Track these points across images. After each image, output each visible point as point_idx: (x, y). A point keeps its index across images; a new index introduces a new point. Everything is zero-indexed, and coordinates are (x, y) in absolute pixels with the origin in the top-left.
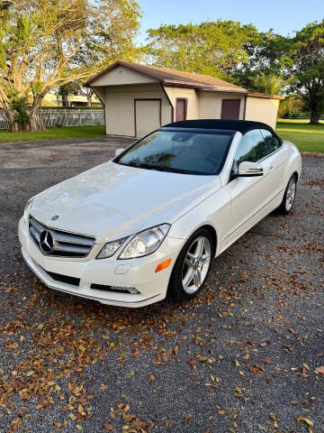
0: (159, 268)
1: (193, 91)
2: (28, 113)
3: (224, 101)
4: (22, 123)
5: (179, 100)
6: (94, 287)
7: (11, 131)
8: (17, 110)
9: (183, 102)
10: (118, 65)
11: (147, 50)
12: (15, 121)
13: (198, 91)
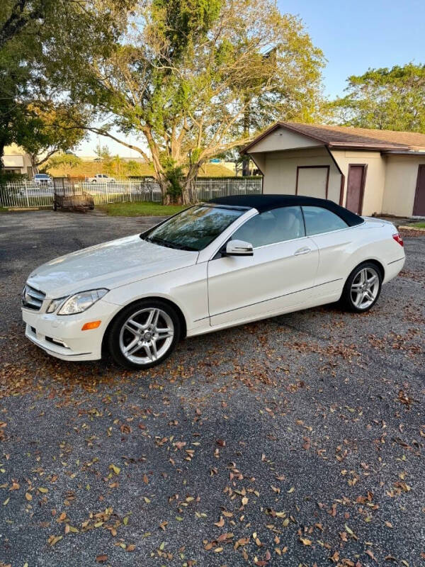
0: (86, 327)
1: (378, 155)
2: (182, 184)
3: (421, 168)
4: (174, 196)
5: (352, 167)
6: (49, 339)
7: (163, 204)
8: (171, 182)
9: (361, 169)
10: (278, 128)
11: (345, 103)
12: (168, 193)
13: (385, 155)
